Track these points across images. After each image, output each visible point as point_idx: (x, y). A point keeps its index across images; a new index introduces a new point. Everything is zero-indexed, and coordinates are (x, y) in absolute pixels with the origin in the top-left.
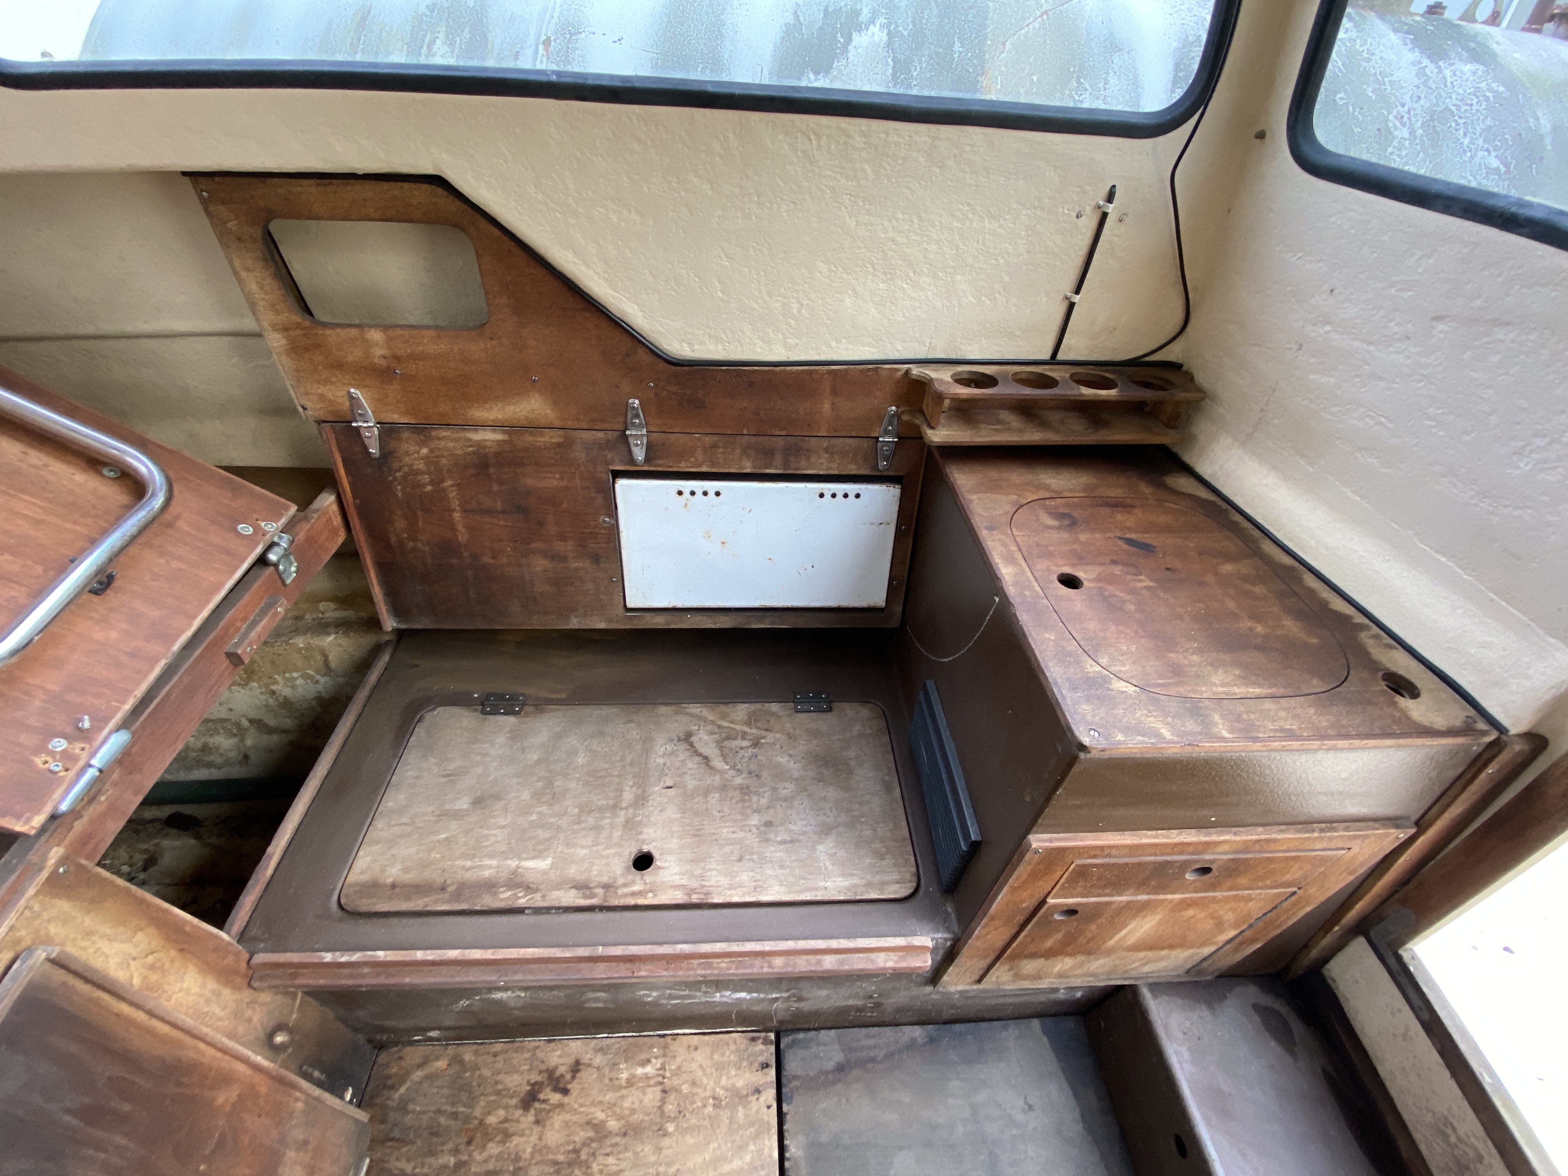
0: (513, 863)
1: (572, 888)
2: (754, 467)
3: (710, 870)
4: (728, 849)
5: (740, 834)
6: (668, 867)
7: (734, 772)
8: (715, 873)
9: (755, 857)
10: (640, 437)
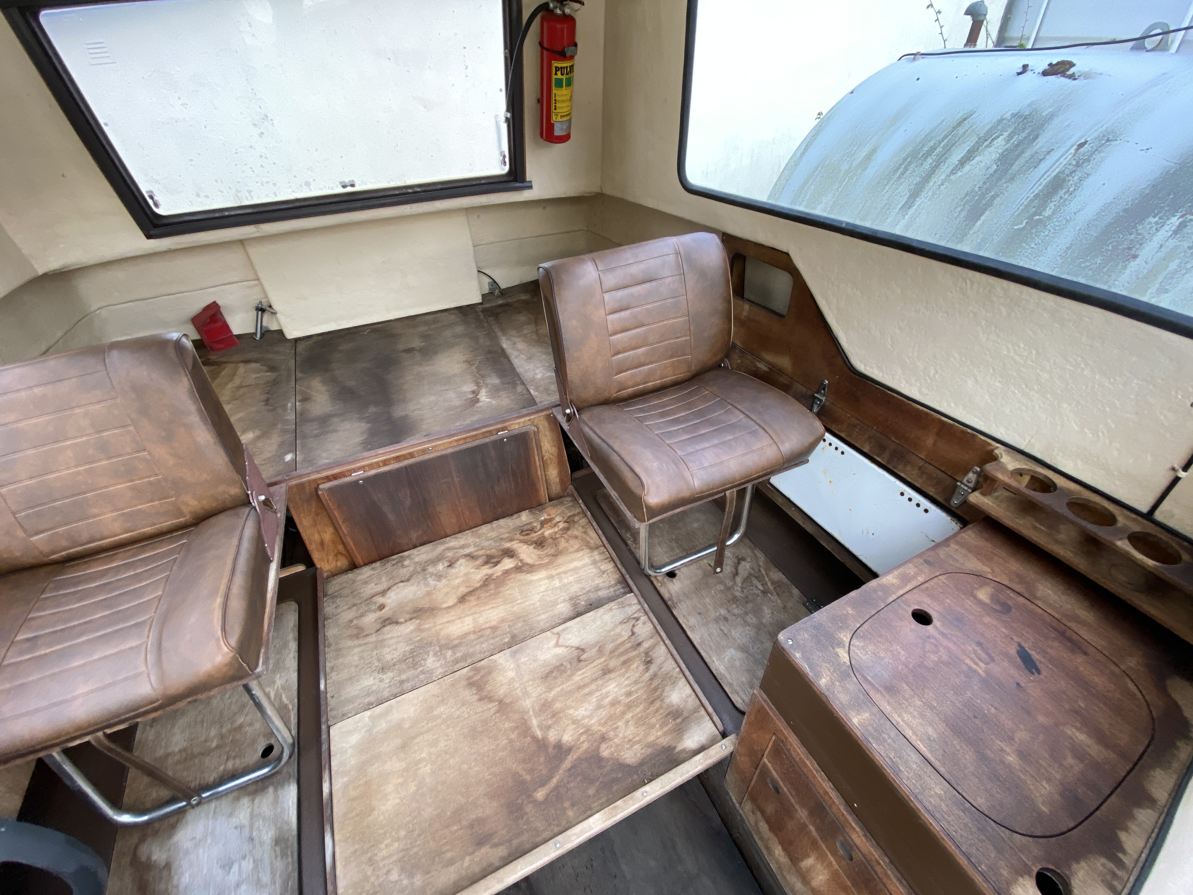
2: (870, 451)
3: (686, 603)
4: (700, 606)
5: (711, 608)
6: (675, 585)
7: (740, 589)
8: (687, 606)
9: (705, 620)
10: (821, 401)
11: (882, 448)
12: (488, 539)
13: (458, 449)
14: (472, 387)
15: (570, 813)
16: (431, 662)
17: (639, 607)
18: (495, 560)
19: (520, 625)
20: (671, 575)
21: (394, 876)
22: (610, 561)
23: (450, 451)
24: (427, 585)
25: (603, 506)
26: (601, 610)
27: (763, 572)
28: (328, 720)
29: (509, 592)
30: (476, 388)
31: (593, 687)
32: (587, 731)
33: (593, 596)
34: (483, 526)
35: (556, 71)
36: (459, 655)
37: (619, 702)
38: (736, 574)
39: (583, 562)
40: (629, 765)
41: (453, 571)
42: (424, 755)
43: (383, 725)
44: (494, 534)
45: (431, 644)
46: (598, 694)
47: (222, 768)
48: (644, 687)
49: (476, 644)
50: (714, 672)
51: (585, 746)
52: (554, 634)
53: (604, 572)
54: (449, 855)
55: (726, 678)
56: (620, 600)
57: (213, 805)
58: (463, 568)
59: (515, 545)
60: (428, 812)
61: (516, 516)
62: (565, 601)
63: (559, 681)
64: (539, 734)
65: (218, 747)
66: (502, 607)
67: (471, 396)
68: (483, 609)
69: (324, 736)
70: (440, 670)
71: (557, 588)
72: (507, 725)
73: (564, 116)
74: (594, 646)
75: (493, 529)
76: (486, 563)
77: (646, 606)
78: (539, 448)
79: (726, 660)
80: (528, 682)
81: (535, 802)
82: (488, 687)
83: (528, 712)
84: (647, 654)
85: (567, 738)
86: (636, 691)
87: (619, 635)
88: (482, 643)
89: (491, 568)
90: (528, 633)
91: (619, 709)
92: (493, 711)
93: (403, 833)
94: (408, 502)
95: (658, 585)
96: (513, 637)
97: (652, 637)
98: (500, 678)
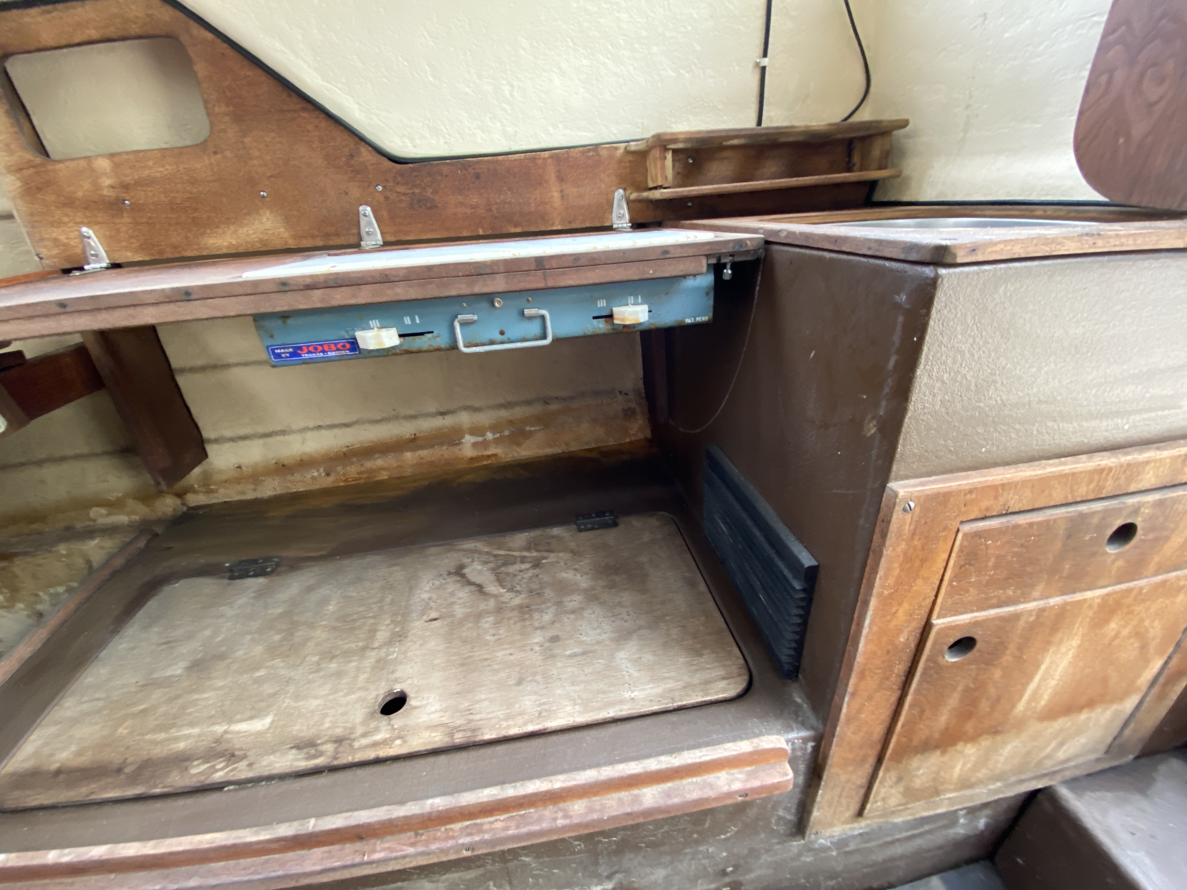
0: (219, 729)
1: (292, 748)
3: (478, 701)
4: (503, 675)
5: (518, 656)
6: (425, 706)
7: (511, 595)
8: (487, 703)
9: (538, 678)
27: (502, 553)
38: (480, 588)
79: (635, 674)
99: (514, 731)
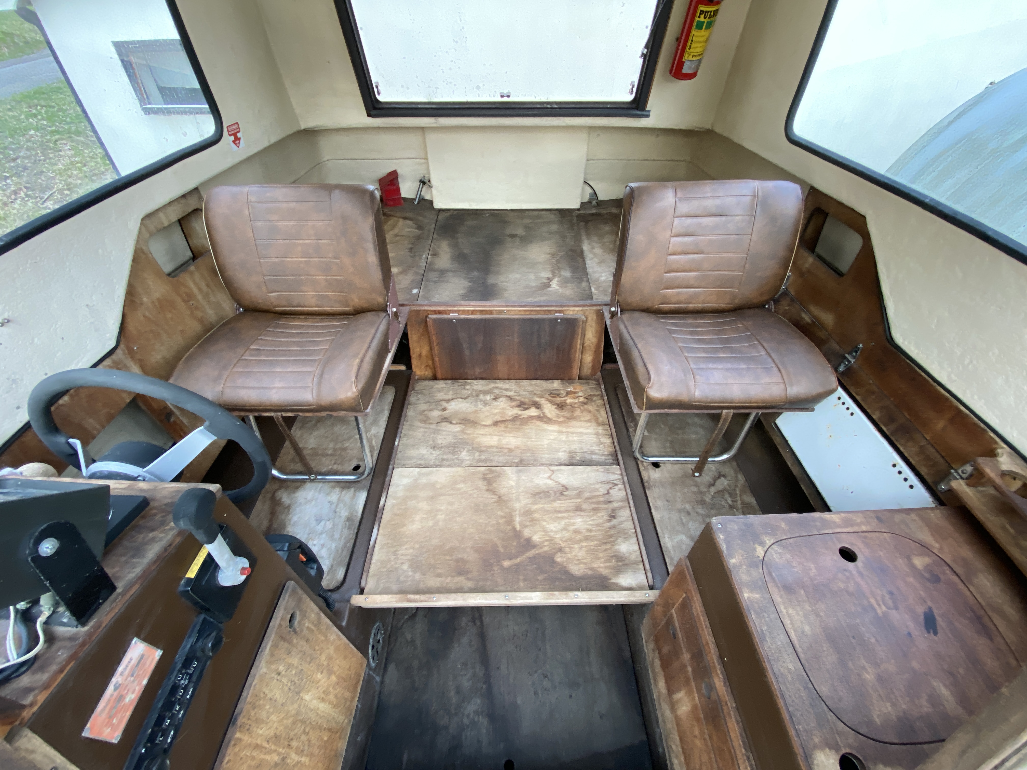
2: (880, 419)
4: (671, 496)
5: (679, 500)
6: (656, 474)
7: (710, 497)
8: (660, 491)
9: (671, 507)
10: (849, 362)
11: (891, 419)
12: (525, 391)
13: (524, 317)
14: (549, 275)
15: (522, 584)
16: (464, 455)
17: (620, 477)
18: (526, 406)
19: (528, 455)
20: (656, 465)
21: (405, 567)
22: (609, 438)
23: (518, 317)
24: (476, 406)
25: (620, 396)
26: (589, 468)
27: (738, 492)
28: (394, 464)
29: (528, 431)
30: (551, 276)
31: (565, 515)
32: (551, 540)
33: (588, 457)
34: (525, 381)
35: (700, 14)
36: (483, 457)
37: (580, 533)
38: (713, 485)
39: (588, 431)
40: (572, 574)
41: (495, 403)
42: (442, 508)
43: (424, 480)
44: (531, 389)
45: (467, 443)
46: (567, 521)
47: (330, 467)
48: (602, 531)
49: (496, 455)
50: (662, 544)
51: (546, 549)
52: (550, 470)
53: (602, 444)
54: (439, 571)
55: (670, 552)
56: (607, 467)
57: (321, 485)
58: (502, 403)
59: (542, 401)
60: (435, 542)
61: (551, 381)
62: (565, 451)
63: (543, 501)
64: (518, 527)
65: (331, 455)
66: (520, 439)
67: (545, 281)
68: (507, 435)
69: (389, 472)
70: (468, 462)
71: (563, 441)
72: (499, 513)
73: (695, 56)
74: (575, 489)
75: (531, 385)
76: (519, 406)
77: (626, 479)
78: (584, 335)
79: (676, 540)
80: (522, 492)
81: (501, 567)
82: (495, 485)
83: (515, 511)
84: (613, 510)
85: (536, 538)
86: (596, 531)
87: (597, 490)
88: (500, 456)
89: (521, 410)
90: (532, 462)
91: (578, 537)
92: (493, 500)
93: (417, 546)
94: (480, 345)
95: (641, 468)
96: (521, 461)
97: (621, 501)
98: (504, 482)
99: (650, 499)
